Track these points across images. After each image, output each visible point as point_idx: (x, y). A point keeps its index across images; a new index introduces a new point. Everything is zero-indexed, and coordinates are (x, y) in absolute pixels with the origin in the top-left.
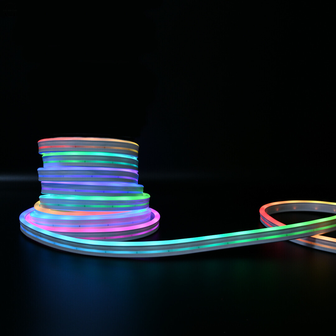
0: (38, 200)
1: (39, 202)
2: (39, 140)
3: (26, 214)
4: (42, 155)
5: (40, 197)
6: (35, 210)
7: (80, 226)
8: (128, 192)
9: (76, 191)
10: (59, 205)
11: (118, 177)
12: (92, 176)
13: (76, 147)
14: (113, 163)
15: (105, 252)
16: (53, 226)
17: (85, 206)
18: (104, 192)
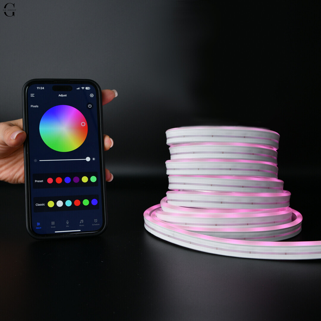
7: (216, 225)
8: (269, 188)
9: (211, 185)
10: (192, 201)
11: (259, 170)
12: (230, 169)
13: (213, 136)
14: (253, 154)
15: (250, 253)
16: (186, 224)
17: (222, 203)
18: (243, 187)
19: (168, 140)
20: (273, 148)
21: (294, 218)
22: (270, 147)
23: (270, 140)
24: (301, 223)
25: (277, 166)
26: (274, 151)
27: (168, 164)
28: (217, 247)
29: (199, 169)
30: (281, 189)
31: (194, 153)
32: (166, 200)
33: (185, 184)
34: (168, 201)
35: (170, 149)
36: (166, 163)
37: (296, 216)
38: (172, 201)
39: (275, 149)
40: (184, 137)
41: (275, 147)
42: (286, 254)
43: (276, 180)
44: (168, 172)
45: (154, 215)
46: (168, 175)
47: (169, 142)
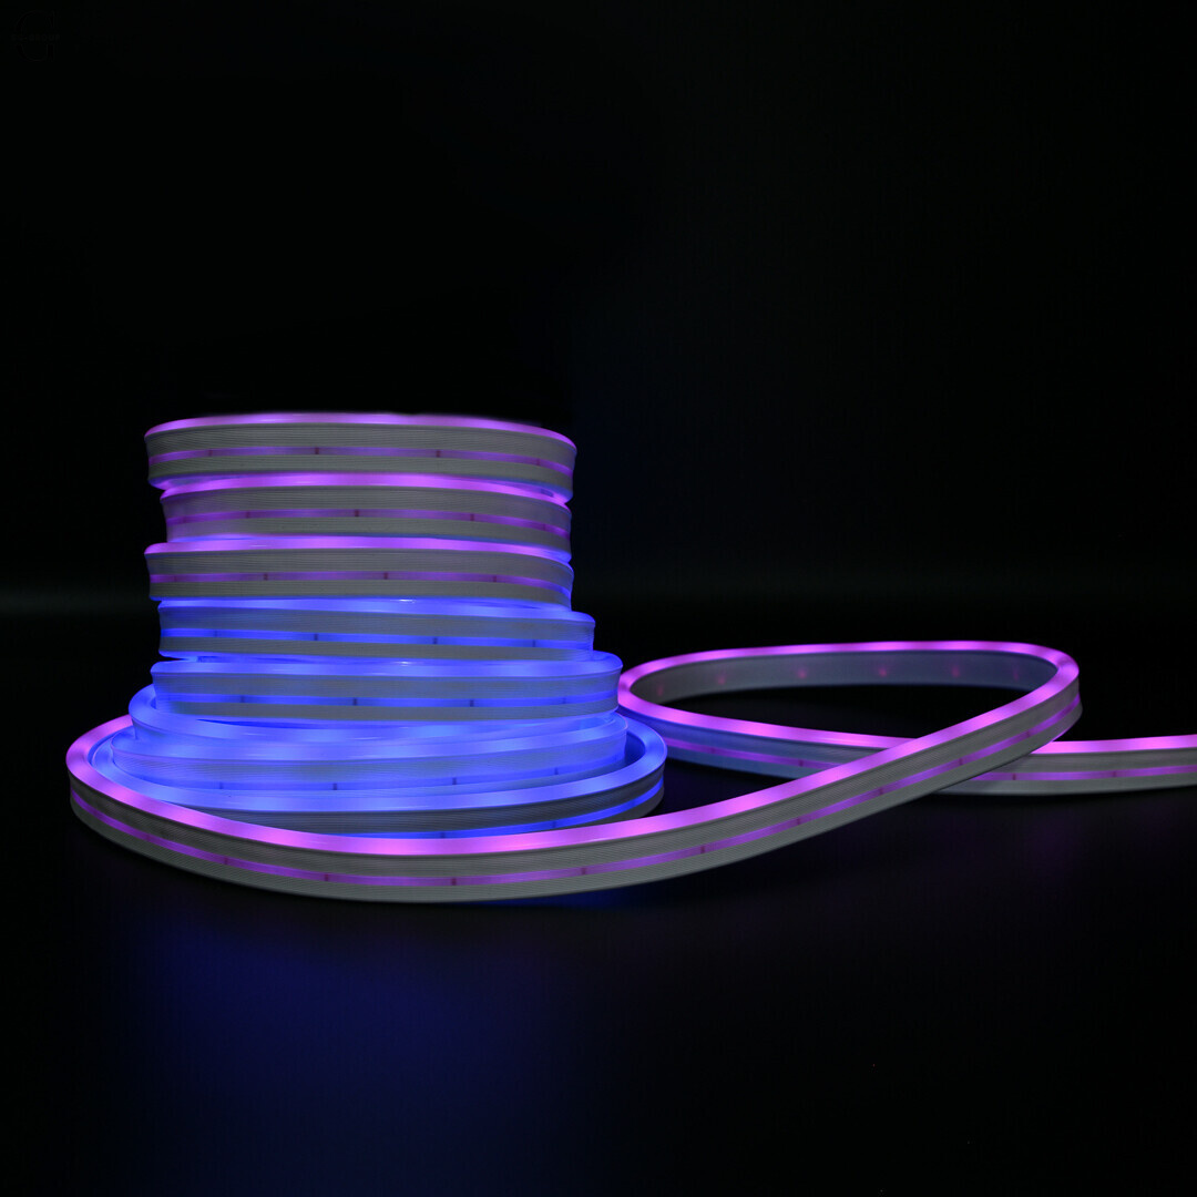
0: (148, 680)
1: (150, 691)
2: (149, 429)
3: (94, 743)
4: (163, 491)
5: (156, 669)
6: (136, 724)
7: (335, 788)
8: (534, 643)
9: (317, 637)
10: (243, 699)
11: (494, 579)
12: (387, 576)
13: (317, 451)
14: (472, 517)
16: (221, 788)
18: (435, 640)
20: (552, 496)
21: (634, 752)
22: (543, 492)
23: (538, 463)
24: (662, 769)
25: (570, 563)
26: (557, 507)
29: (266, 577)
30: (584, 647)
31: (248, 515)
32: (150, 700)
34: (158, 701)
37: (642, 743)
38: (169, 699)
39: (560, 500)
41: (560, 491)
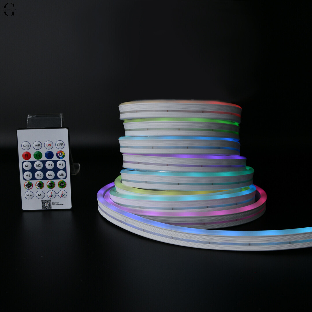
7: (173, 209)
8: (230, 166)
9: (167, 165)
10: (146, 182)
11: (219, 148)
12: (188, 148)
13: (167, 111)
14: (213, 130)
15: (209, 243)
16: (140, 208)
17: (179, 184)
18: (202, 166)
19: (121, 115)
20: (234, 123)
22: (232, 122)
23: (232, 114)
25: (239, 141)
26: (236, 126)
27: (122, 141)
28: (173, 236)
29: (153, 148)
31: (148, 129)
32: (120, 180)
33: (139, 163)
34: (122, 181)
35: (124, 124)
36: (119, 140)
38: (125, 181)
39: (237, 124)
40: (137, 112)
41: (237, 122)
42: (249, 244)
43: (238, 157)
44: (122, 150)
45: (108, 196)
46: (122, 153)
47: (122, 117)
